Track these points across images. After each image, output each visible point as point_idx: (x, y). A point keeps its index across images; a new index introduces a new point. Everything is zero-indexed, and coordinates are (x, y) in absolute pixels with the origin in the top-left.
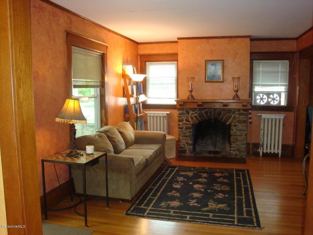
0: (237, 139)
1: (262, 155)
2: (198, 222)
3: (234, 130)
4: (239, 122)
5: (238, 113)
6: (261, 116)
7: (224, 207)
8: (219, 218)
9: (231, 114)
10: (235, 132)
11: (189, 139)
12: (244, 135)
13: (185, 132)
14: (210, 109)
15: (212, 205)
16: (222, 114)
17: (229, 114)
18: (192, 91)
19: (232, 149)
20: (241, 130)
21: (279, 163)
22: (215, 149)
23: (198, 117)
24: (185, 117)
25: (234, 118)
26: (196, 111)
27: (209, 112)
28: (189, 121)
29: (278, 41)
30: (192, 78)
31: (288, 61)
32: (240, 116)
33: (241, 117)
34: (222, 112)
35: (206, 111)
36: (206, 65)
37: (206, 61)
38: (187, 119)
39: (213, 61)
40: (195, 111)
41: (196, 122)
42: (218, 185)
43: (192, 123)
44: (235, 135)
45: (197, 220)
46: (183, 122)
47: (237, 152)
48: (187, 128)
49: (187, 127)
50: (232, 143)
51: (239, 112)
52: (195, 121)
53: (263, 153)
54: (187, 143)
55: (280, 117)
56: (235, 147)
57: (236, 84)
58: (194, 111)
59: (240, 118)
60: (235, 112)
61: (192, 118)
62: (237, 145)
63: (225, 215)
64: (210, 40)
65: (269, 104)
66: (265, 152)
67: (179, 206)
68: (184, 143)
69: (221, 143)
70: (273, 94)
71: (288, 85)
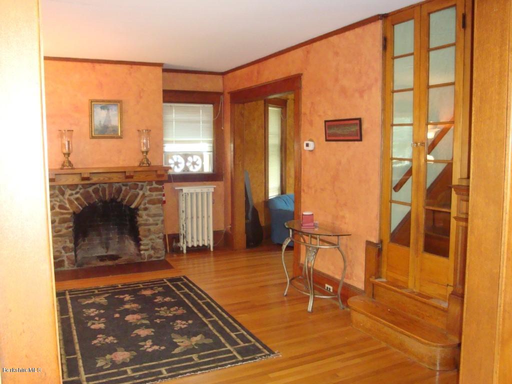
0: (149, 230)
1: (187, 250)
2: (186, 373)
3: (143, 218)
4: (152, 202)
5: (148, 187)
6: (182, 190)
7: (201, 339)
8: (210, 357)
9: (137, 190)
10: (147, 220)
11: (68, 241)
12: (159, 222)
13: (59, 228)
14: (102, 185)
15: (182, 342)
16: (123, 192)
17: (134, 190)
18: (69, 154)
19: (142, 247)
20: (155, 215)
21: (212, 259)
22: (106, 252)
23: (83, 200)
24: (57, 201)
25: (144, 196)
26: (78, 190)
27: (100, 189)
28: (66, 209)
29: (197, 75)
30: (68, 131)
31: (211, 106)
32: (152, 193)
33: (154, 193)
34: (124, 188)
35: (95, 188)
36: (91, 109)
37: (92, 102)
38: (62, 203)
39: (103, 101)
40: (76, 188)
41: (80, 209)
42: (162, 309)
43: (71, 211)
44: (146, 225)
45: (181, 372)
46: (54, 211)
47: (152, 252)
48: (63, 221)
49: (64, 218)
50: (143, 238)
51: (150, 186)
52: (77, 207)
53: (187, 247)
54: (64, 248)
55: (202, 190)
56: (148, 245)
57: (145, 141)
58: (74, 190)
59: (152, 195)
60: (144, 187)
61: (70, 202)
62: (151, 240)
63: (215, 351)
64: (97, 66)
65: (188, 171)
66: (190, 245)
67: (132, 357)
68: (58, 249)
69: (117, 240)
70: (192, 155)
71: (214, 141)
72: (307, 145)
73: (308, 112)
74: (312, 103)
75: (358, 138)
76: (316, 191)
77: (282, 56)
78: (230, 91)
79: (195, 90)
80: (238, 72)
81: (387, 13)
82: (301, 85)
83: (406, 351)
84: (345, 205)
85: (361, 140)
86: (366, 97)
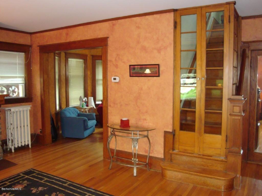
1: (14, 150)
6: (10, 110)
31: (24, 53)
53: (15, 148)
55: (23, 109)
66: (16, 146)
70: (11, 87)
71: (25, 77)
72: (115, 79)
73: (113, 60)
74: (117, 55)
75: (158, 75)
76: (121, 105)
77: (89, 26)
78: (39, 45)
79: (13, 42)
80: (47, 33)
81: (177, 8)
82: (107, 44)
83: (207, 185)
84: (146, 112)
85: (159, 76)
86: (162, 53)
